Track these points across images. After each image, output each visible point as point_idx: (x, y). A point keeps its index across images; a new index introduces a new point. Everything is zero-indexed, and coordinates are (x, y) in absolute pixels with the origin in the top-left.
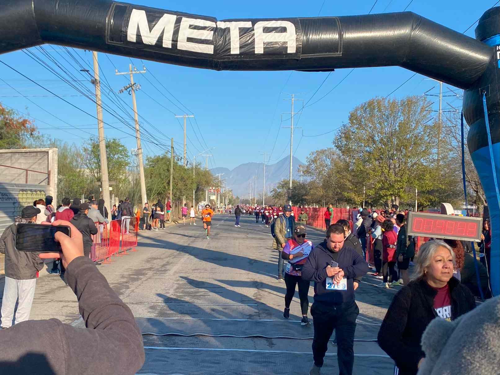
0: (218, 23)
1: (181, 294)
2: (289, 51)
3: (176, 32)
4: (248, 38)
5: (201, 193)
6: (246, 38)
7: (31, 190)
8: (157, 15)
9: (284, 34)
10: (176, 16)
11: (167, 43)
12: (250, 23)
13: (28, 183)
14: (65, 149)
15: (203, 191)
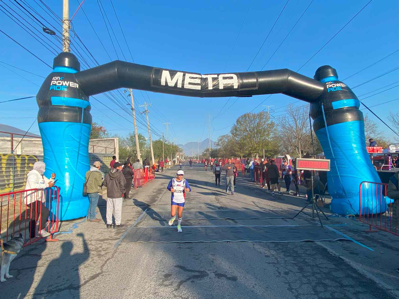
0: (202, 76)
2: (234, 88)
3: (183, 80)
4: (216, 82)
7: (108, 156)
8: (174, 73)
9: (232, 80)
10: (183, 73)
11: (180, 86)
12: (217, 75)
13: (107, 153)
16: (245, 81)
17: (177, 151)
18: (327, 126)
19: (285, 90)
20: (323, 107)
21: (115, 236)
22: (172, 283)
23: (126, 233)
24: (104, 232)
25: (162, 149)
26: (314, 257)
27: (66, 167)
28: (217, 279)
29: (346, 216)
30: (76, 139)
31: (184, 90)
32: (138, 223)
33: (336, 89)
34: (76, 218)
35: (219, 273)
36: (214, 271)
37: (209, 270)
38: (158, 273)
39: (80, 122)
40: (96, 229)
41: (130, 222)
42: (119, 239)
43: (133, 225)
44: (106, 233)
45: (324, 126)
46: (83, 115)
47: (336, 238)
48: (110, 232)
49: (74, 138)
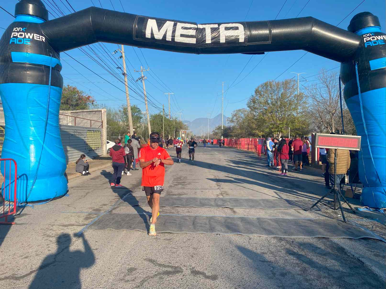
0: (198, 25)
1: (176, 184)
2: (240, 41)
3: (174, 31)
4: (216, 34)
5: (178, 133)
6: (214, 34)
7: (93, 131)
10: (174, 22)
11: (169, 38)
12: (217, 25)
13: (92, 127)
14: (110, 110)
15: (179, 132)
16: (255, 32)
17: (181, 128)
18: (361, 92)
19: (307, 45)
20: (356, 67)
21: (83, 221)
22: (135, 278)
23: (96, 219)
24: (72, 216)
25: (162, 125)
26: (324, 257)
27: (31, 139)
28: (192, 277)
29: (379, 210)
30: (42, 104)
31: (175, 44)
32: (114, 209)
33: (377, 43)
34: (43, 199)
35: (196, 270)
36: (191, 268)
37: (184, 266)
38: (121, 266)
39: (47, 84)
40: (63, 212)
41: (105, 208)
42: (87, 224)
43: (109, 210)
44: (73, 218)
45: (358, 94)
46: (50, 76)
47: (359, 236)
48: (79, 216)
49: (40, 103)
